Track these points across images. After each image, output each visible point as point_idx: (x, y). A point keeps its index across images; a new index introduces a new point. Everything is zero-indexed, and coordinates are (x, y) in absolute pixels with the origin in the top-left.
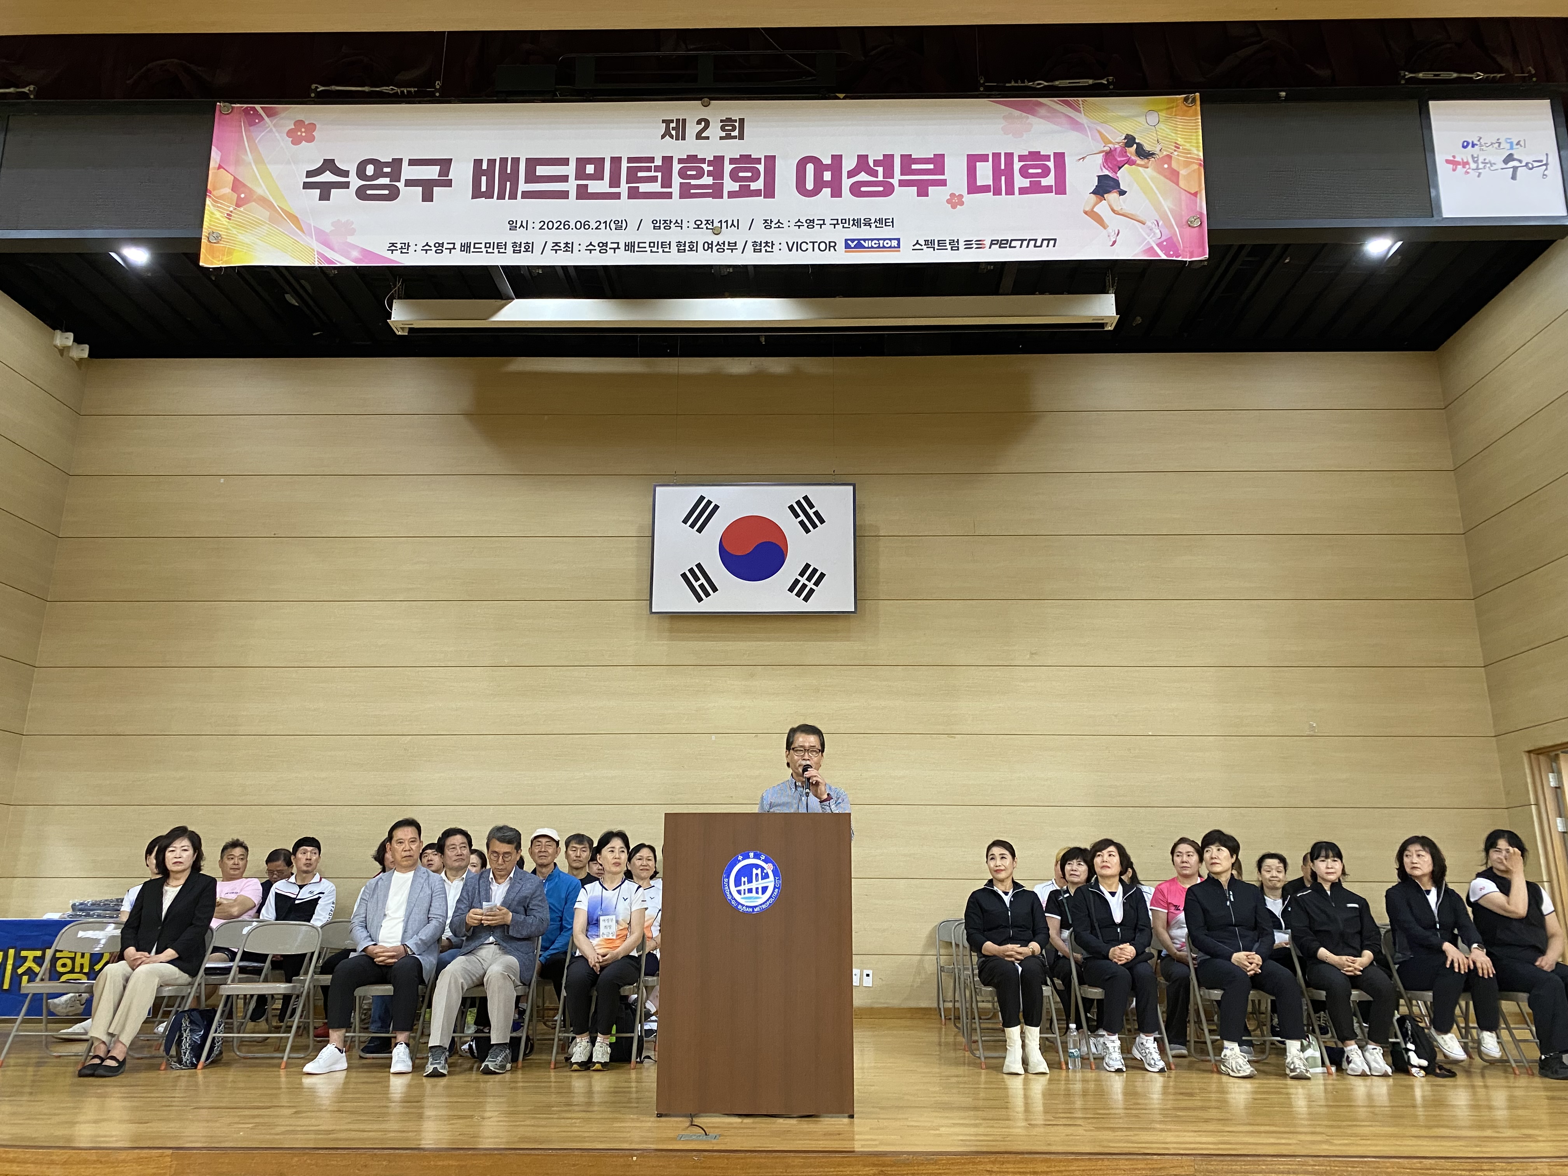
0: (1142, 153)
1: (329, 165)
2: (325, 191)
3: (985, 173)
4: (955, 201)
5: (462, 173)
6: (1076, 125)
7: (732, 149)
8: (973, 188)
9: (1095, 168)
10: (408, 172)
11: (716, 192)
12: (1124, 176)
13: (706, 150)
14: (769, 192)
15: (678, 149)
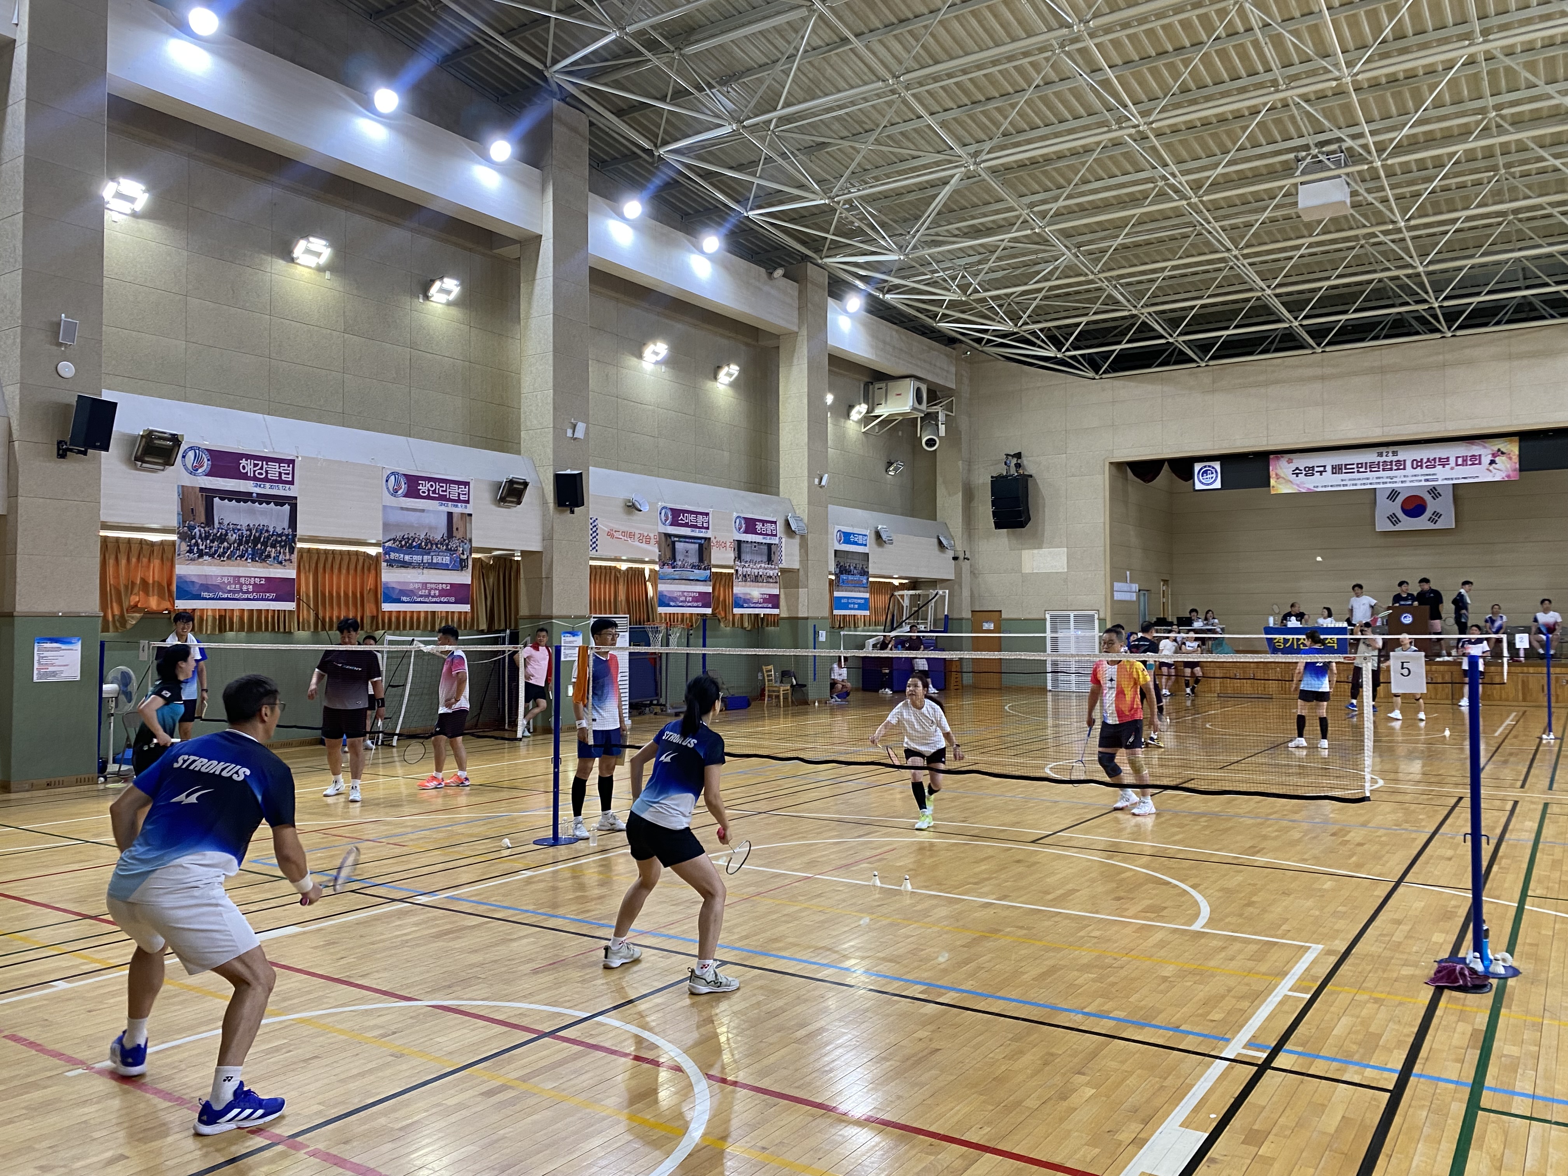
0: (1503, 453)
1: (1297, 469)
2: (1297, 474)
3: (1460, 461)
4: (1452, 469)
5: (1329, 468)
6: (1485, 447)
7: (1395, 458)
8: (1457, 465)
9: (1490, 458)
10: (1316, 469)
11: (1391, 469)
12: (1497, 459)
13: (1388, 459)
14: (1404, 469)
15: (1382, 459)
